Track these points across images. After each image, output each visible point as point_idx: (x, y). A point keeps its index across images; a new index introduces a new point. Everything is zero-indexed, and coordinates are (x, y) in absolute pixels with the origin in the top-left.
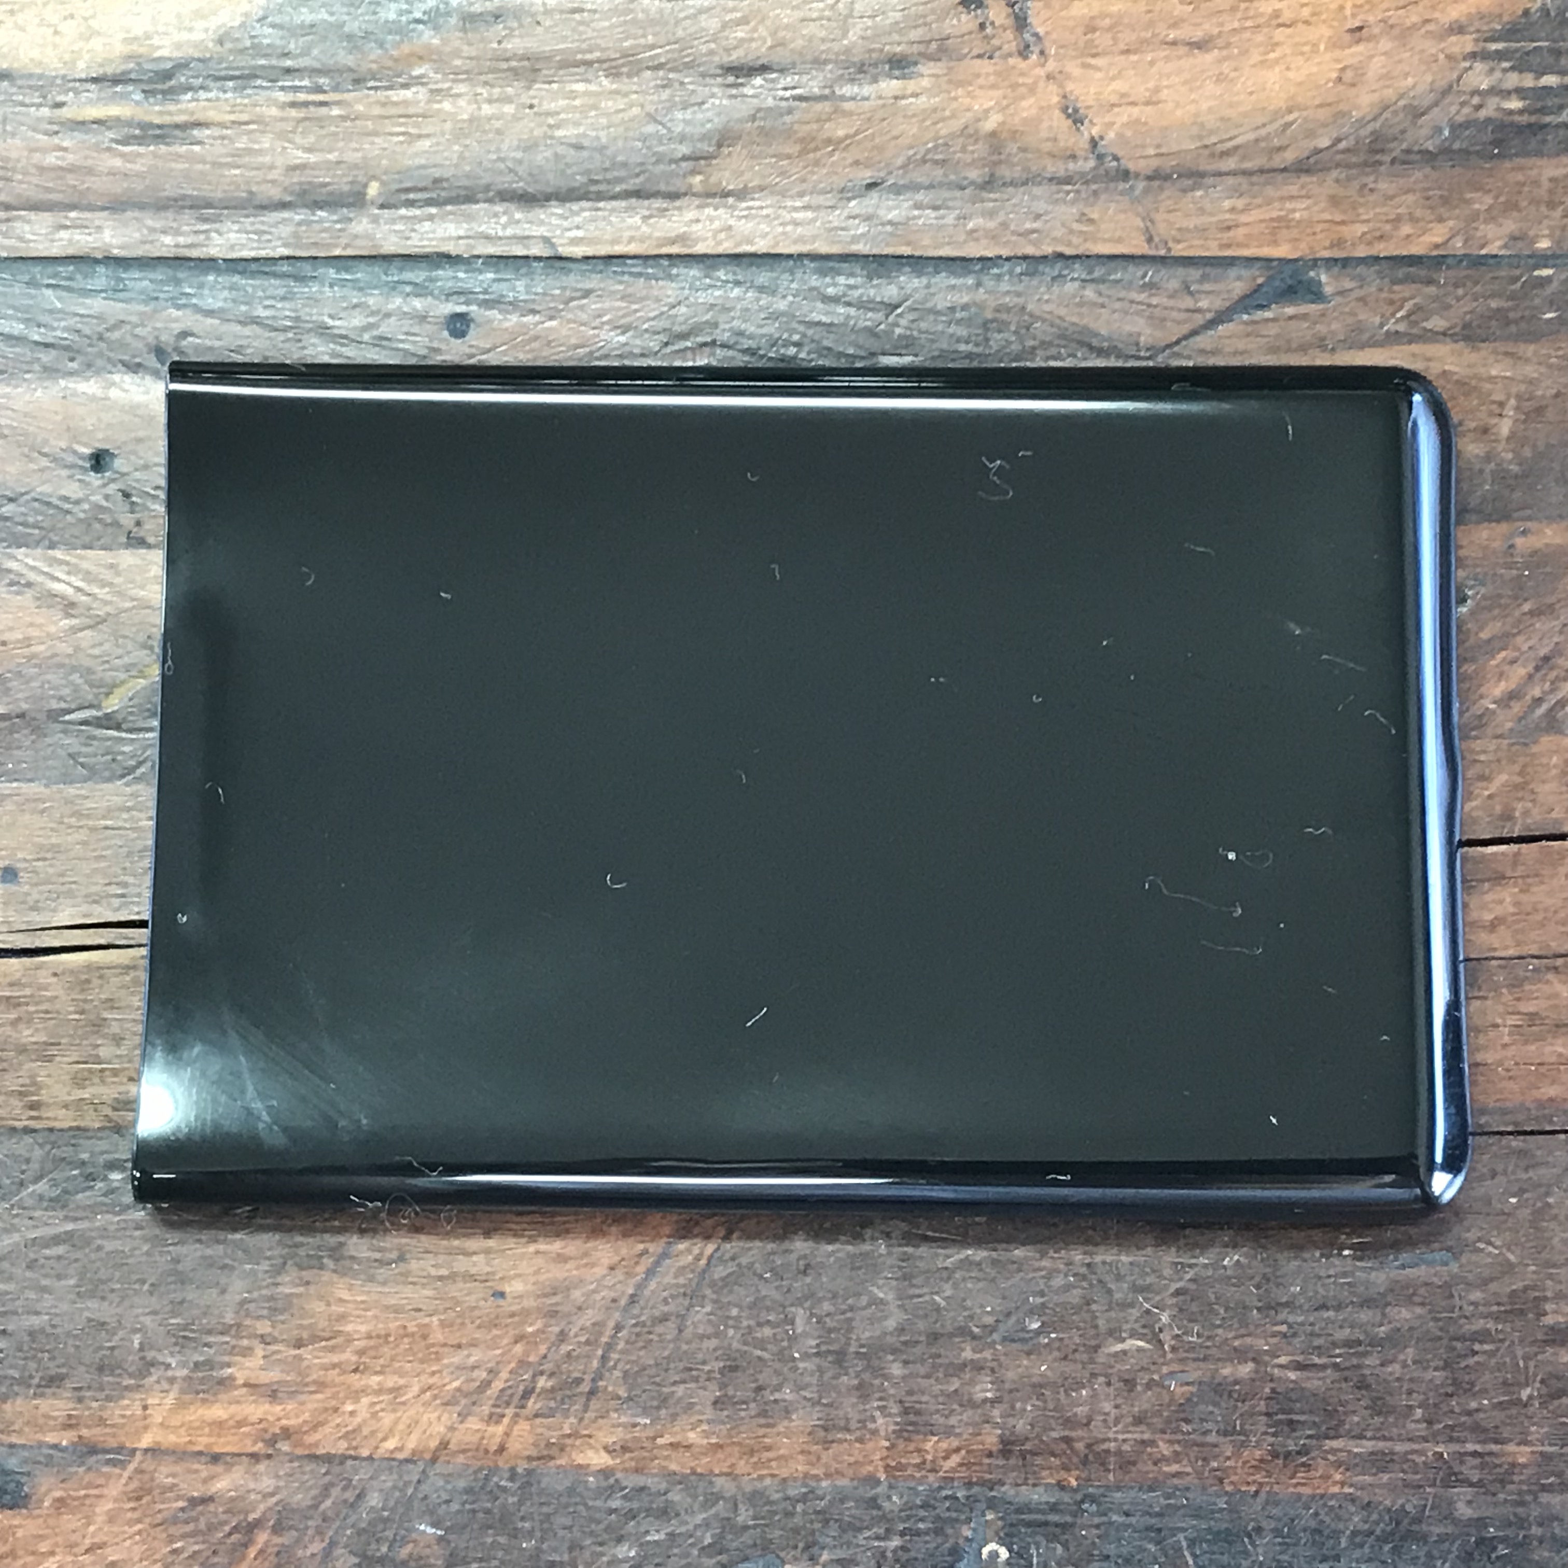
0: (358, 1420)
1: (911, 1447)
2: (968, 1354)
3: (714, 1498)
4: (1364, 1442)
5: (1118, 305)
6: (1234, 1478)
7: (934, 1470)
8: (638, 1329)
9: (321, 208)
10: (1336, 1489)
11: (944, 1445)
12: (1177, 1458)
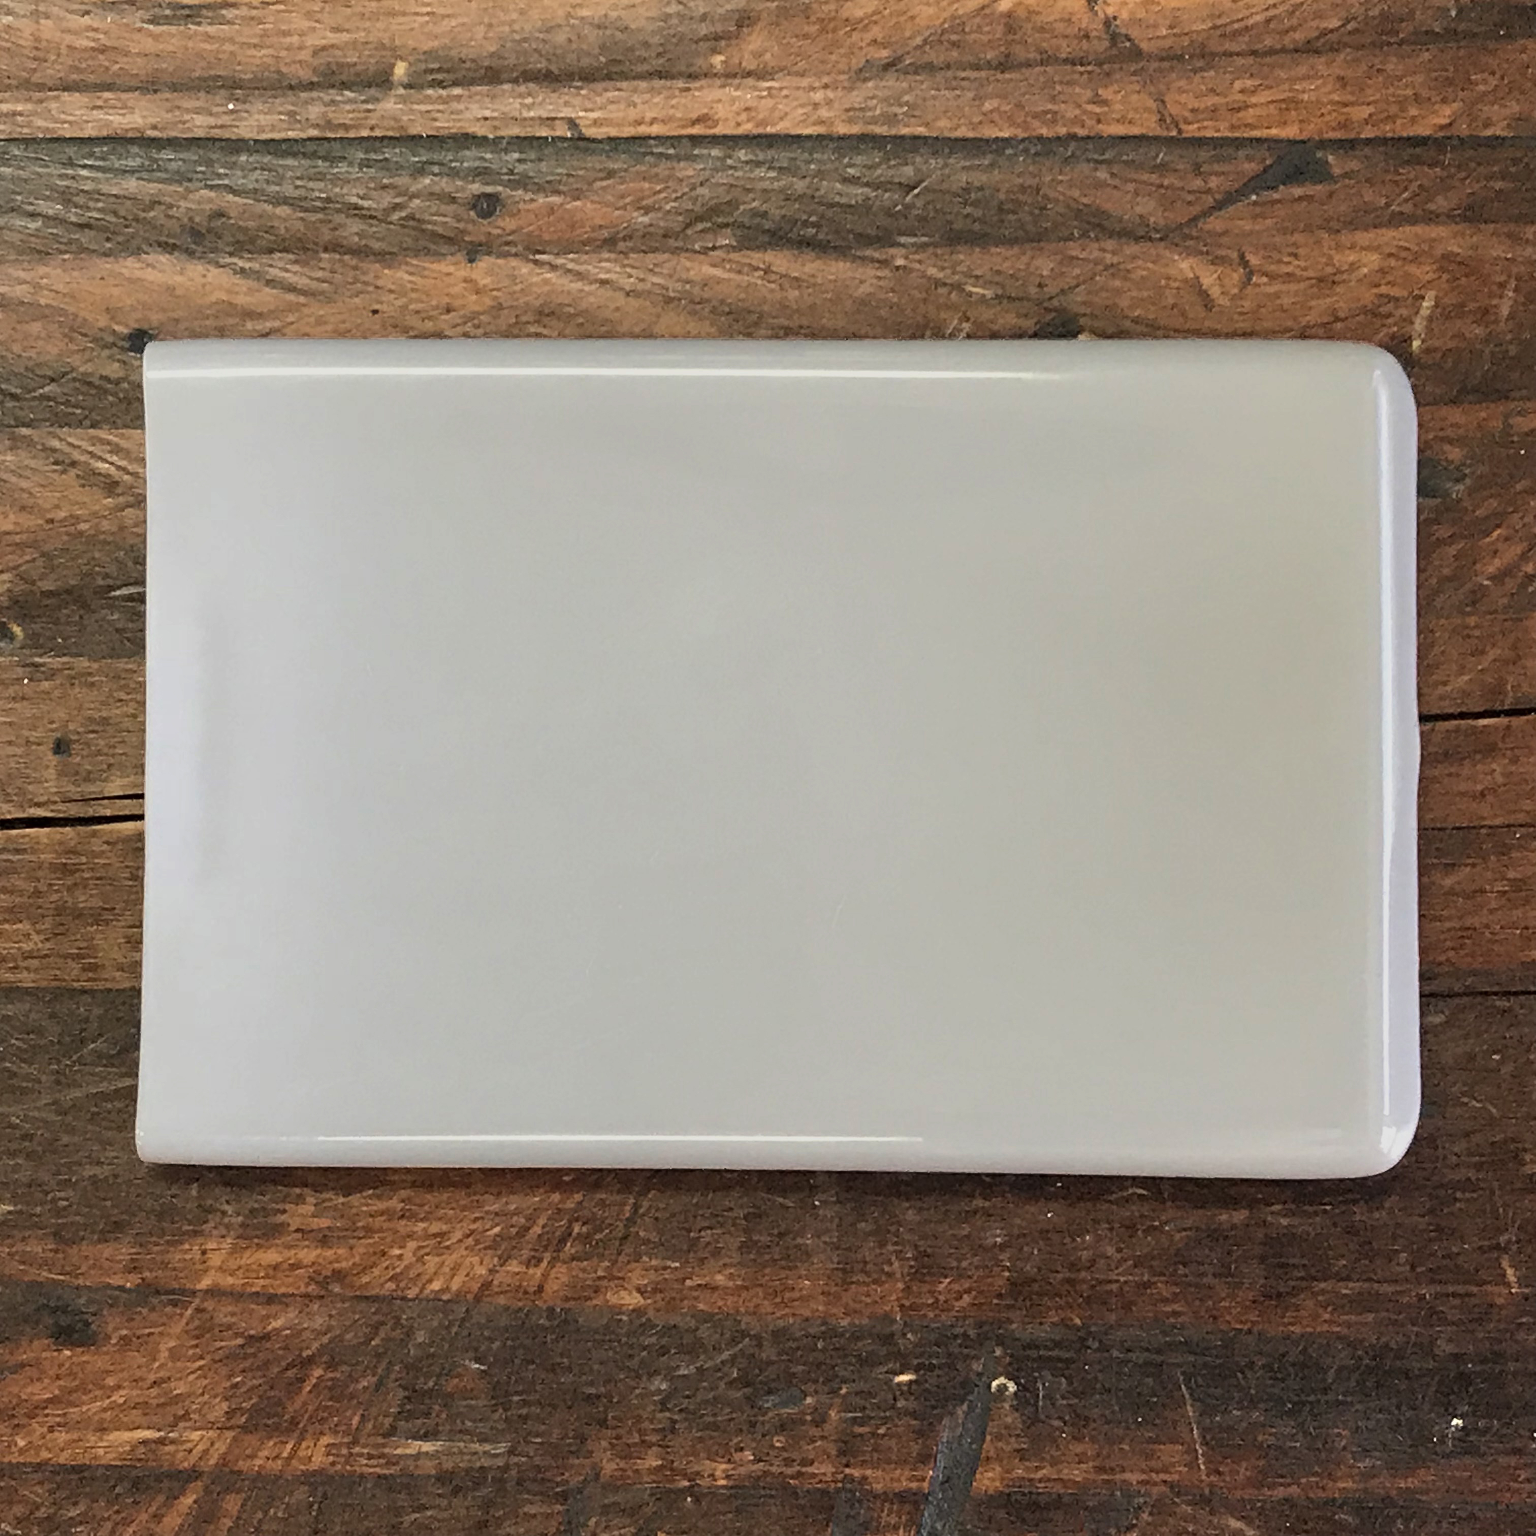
0: (406, 1263)
1: (926, 1288)
3: (739, 1336)
4: (1351, 1285)
5: (1130, 187)
6: (1228, 1317)
7: (946, 1310)
9: (349, 89)
10: (1326, 1327)
11: (956, 1287)
12: (1175, 1298)
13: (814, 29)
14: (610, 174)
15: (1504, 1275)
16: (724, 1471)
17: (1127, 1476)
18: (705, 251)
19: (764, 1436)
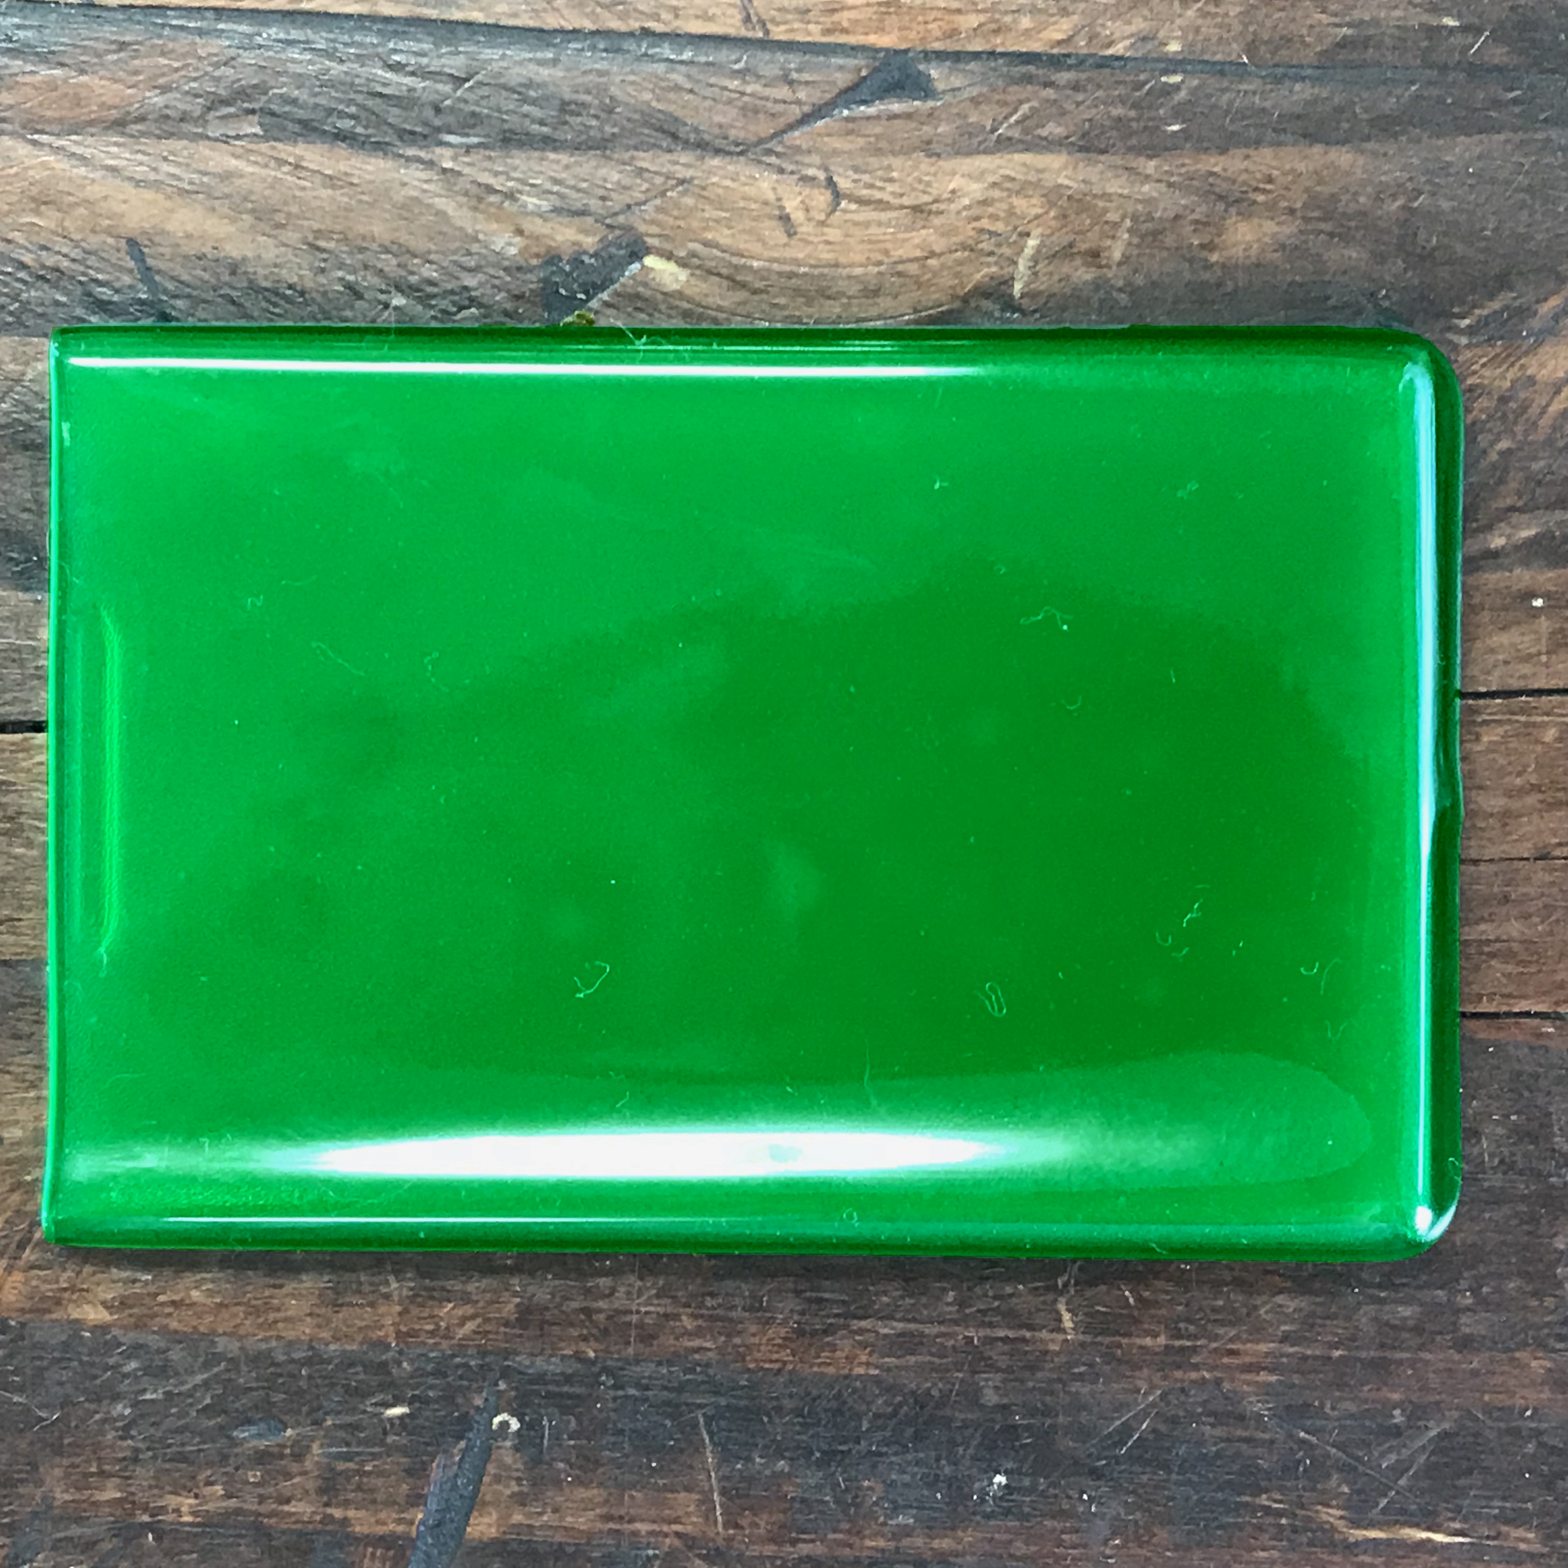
1: (425, 1313)
3: (213, 1359)
4: (895, 1324)
5: (708, 92)
6: (758, 1355)
7: (445, 1337)
10: (861, 1371)
11: (460, 1312)
12: (698, 1333)
14: (123, 46)
15: (1060, 1320)
16: (191, 1506)
17: (638, 1526)
18: (225, 139)
19: (237, 1469)
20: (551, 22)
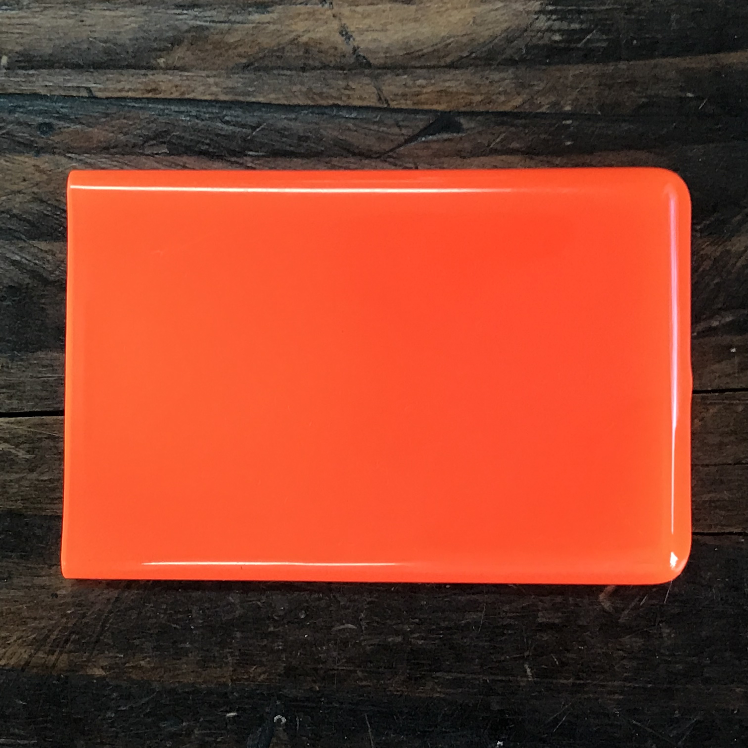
1: (244, 671)
2: (271, 629)
3: (150, 692)
4: (453, 674)
5: (363, 131)
6: (392, 689)
7: (253, 681)
8: (119, 613)
10: (438, 695)
11: (259, 670)
12: (366, 679)
13: (210, 47)
14: (107, 115)
15: (525, 672)
18: (153, 155)
19: (161, 741)
20: (295, 102)
